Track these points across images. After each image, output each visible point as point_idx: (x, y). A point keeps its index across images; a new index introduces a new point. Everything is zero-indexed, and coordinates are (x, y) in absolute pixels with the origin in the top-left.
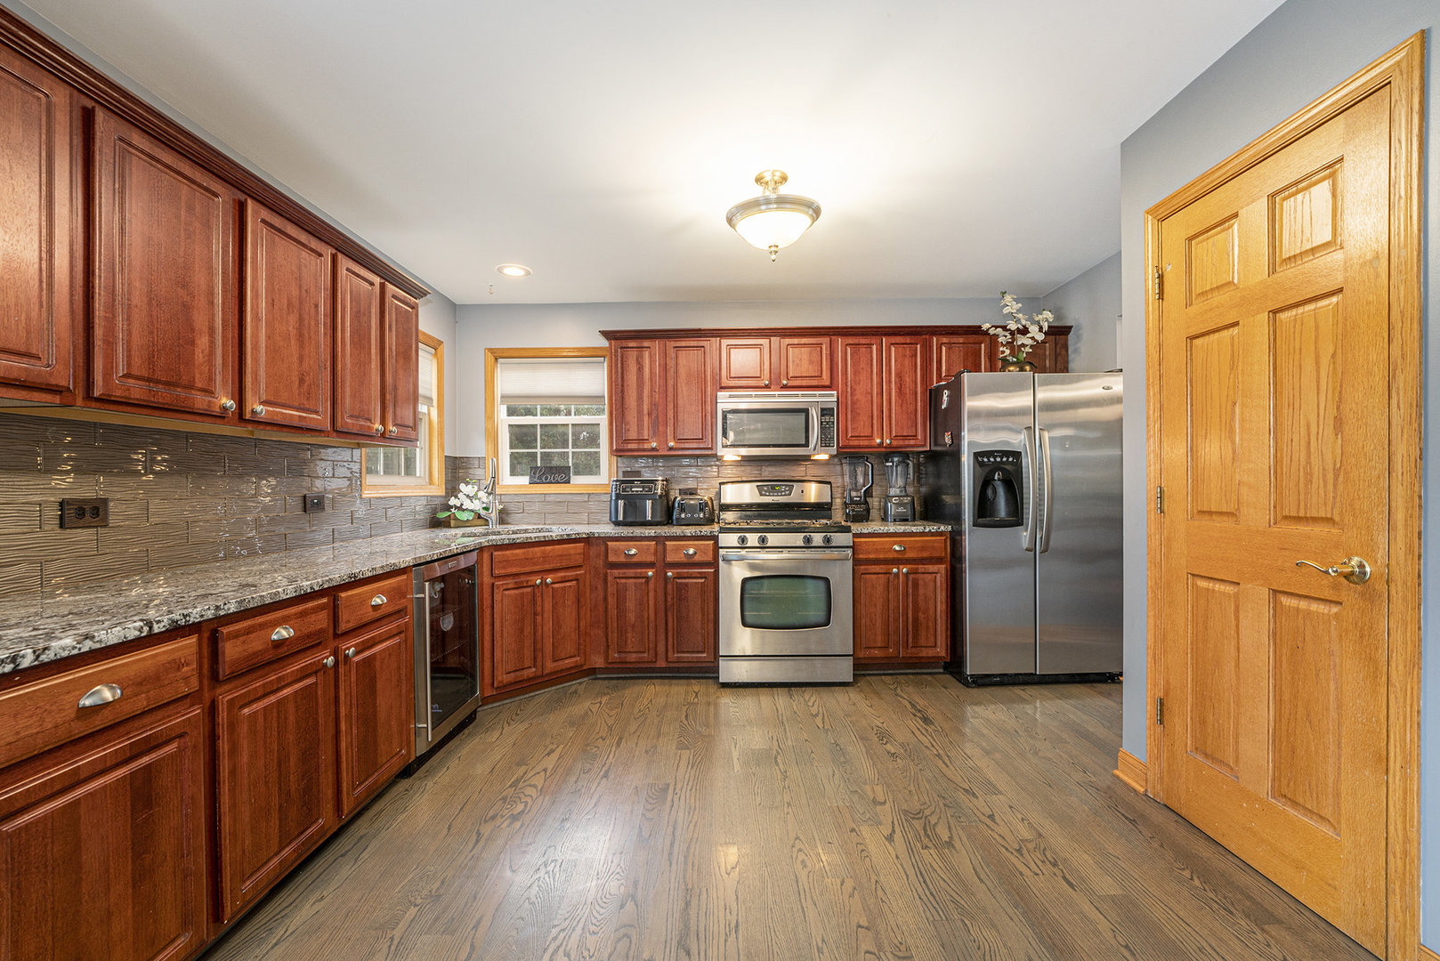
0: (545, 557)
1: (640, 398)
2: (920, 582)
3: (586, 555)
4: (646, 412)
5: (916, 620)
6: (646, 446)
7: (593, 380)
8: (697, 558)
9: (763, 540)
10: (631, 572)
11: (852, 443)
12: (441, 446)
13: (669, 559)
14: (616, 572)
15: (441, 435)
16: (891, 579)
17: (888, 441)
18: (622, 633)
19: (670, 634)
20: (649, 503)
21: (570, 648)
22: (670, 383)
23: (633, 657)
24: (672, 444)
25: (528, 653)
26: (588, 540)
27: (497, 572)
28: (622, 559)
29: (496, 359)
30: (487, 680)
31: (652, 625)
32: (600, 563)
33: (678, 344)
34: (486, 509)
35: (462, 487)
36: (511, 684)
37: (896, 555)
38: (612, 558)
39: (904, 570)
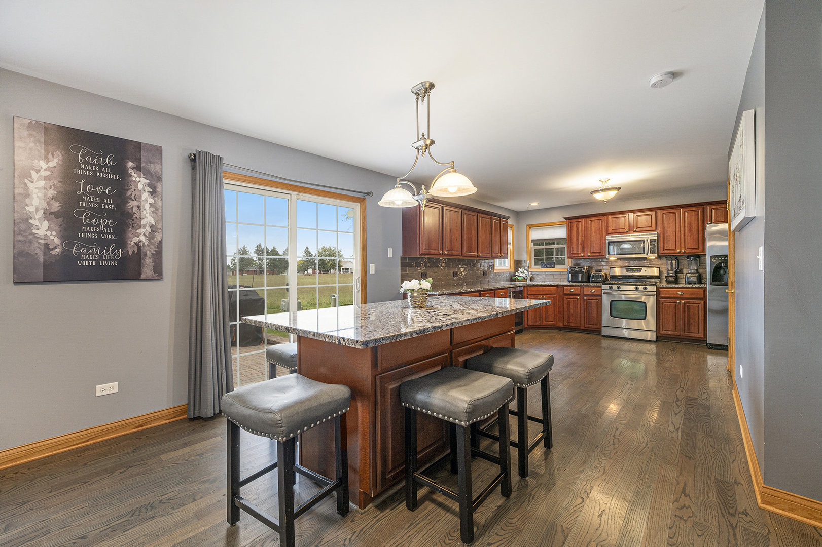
0: (543, 290)
1: (577, 239)
2: (691, 307)
3: (557, 291)
4: (579, 243)
5: (689, 321)
6: (580, 255)
7: (561, 233)
8: (595, 293)
9: (618, 288)
10: (572, 297)
11: (665, 252)
12: (513, 257)
13: (585, 293)
14: (567, 297)
15: (513, 254)
16: (677, 305)
17: (683, 251)
18: (569, 317)
19: (585, 318)
20: (580, 275)
21: (551, 318)
22: (589, 233)
23: (572, 325)
24: (589, 254)
25: (538, 318)
26: (557, 286)
27: (529, 293)
28: (569, 292)
29: (530, 228)
30: (526, 323)
31: (579, 315)
32: (561, 293)
33: (592, 219)
34: (527, 276)
35: (519, 269)
36: (532, 325)
37: (679, 296)
38: (565, 292)
39: (683, 302)
